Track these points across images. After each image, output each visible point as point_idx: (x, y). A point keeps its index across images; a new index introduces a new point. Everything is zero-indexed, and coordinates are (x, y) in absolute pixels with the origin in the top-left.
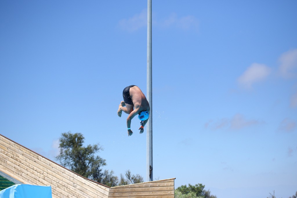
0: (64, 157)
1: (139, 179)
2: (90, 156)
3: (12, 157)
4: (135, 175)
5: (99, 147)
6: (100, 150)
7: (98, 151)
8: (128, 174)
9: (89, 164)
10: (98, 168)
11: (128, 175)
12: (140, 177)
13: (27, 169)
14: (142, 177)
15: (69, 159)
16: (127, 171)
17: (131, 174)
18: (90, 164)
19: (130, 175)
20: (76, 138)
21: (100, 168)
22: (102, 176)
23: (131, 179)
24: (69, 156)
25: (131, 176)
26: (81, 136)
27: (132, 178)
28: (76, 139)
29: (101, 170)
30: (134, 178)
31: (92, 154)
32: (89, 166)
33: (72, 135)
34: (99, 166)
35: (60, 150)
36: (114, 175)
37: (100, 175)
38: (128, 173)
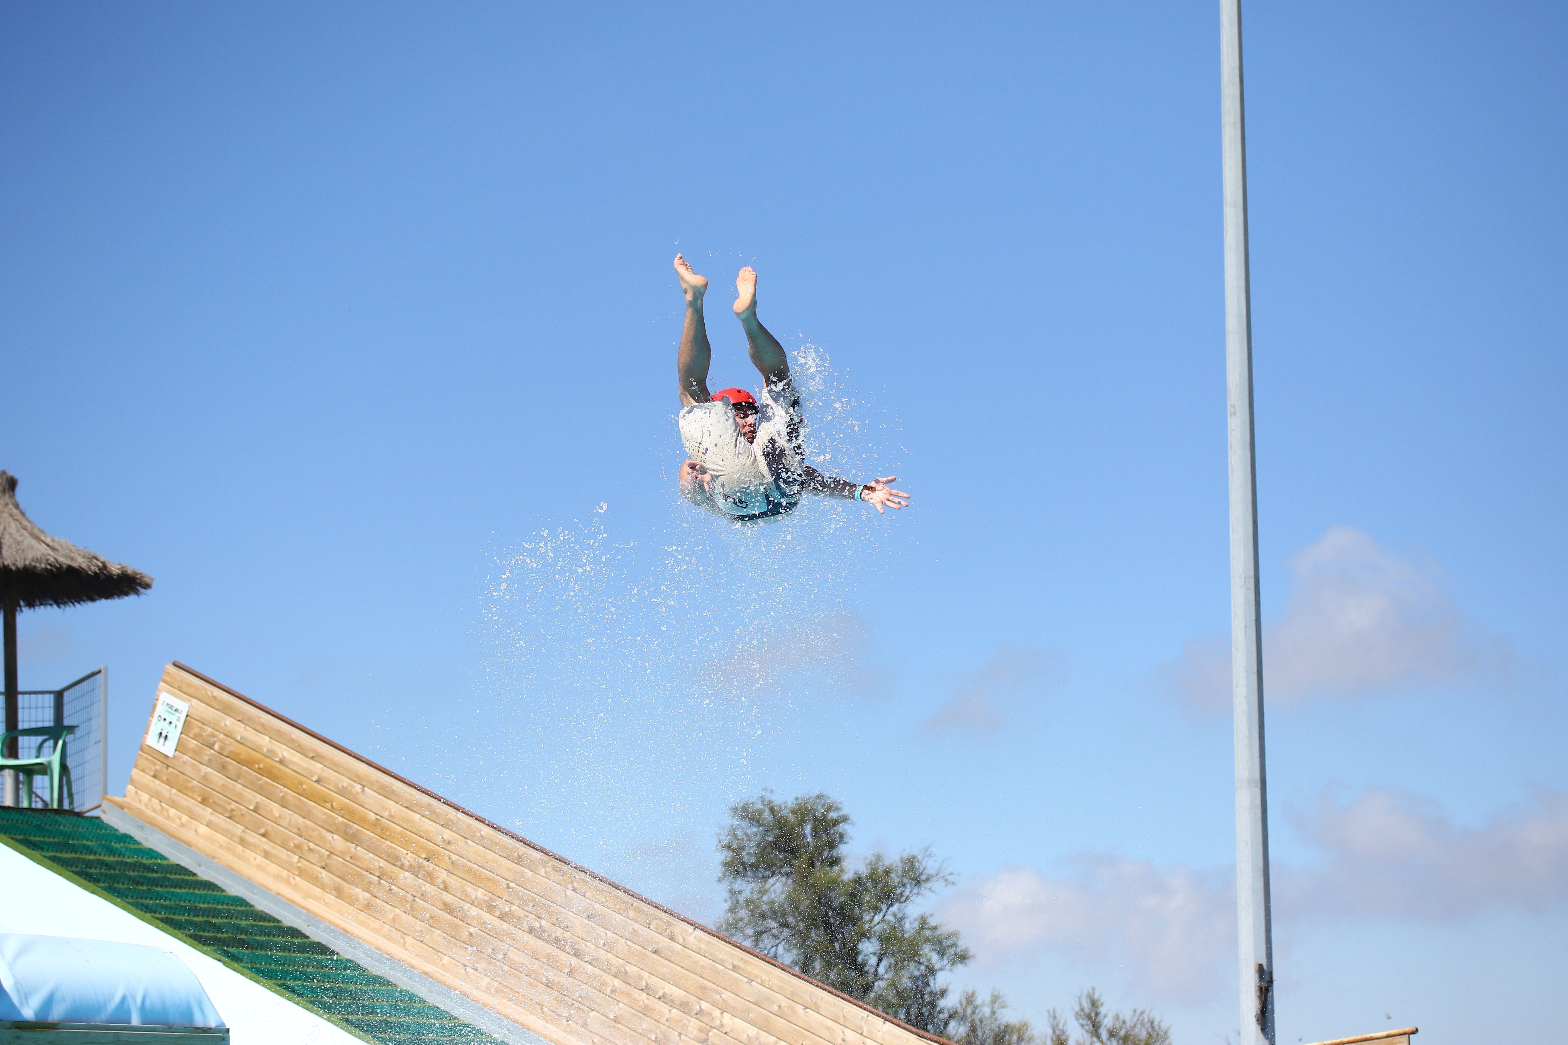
0: (750, 931)
1: (1150, 1035)
2: (887, 917)
3: (531, 931)
4: (1127, 1015)
5: (929, 866)
6: (935, 885)
7: (928, 885)
8: (1087, 1011)
9: (880, 960)
10: (931, 979)
11: (1089, 1017)
12: (1153, 1027)
13: (612, 991)
14: (1165, 1025)
15: (775, 937)
16: (1085, 993)
17: (1103, 1010)
18: (884, 963)
19: (1097, 1014)
20: (801, 823)
21: (940, 981)
22: (952, 1024)
23: (1104, 1035)
24: (773, 924)
25: (1108, 1022)
26: (830, 808)
27: (1112, 1034)
28: (808, 829)
29: (943, 993)
30: (1122, 1033)
31: (895, 908)
32: (881, 970)
33: (785, 812)
34: (931, 971)
35: (726, 895)
36: (1009, 1016)
37: (941, 1016)
38: (1087, 1006)
